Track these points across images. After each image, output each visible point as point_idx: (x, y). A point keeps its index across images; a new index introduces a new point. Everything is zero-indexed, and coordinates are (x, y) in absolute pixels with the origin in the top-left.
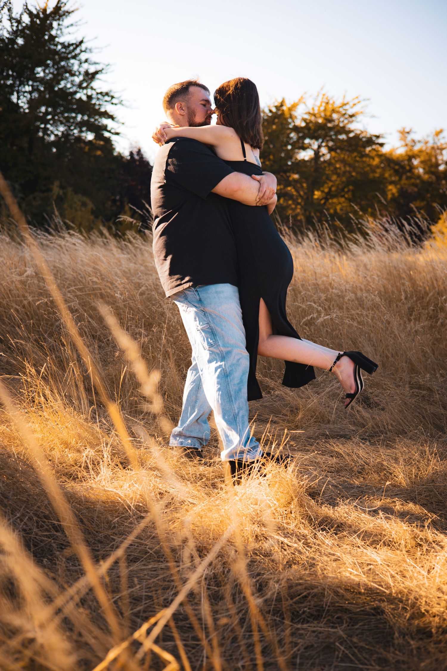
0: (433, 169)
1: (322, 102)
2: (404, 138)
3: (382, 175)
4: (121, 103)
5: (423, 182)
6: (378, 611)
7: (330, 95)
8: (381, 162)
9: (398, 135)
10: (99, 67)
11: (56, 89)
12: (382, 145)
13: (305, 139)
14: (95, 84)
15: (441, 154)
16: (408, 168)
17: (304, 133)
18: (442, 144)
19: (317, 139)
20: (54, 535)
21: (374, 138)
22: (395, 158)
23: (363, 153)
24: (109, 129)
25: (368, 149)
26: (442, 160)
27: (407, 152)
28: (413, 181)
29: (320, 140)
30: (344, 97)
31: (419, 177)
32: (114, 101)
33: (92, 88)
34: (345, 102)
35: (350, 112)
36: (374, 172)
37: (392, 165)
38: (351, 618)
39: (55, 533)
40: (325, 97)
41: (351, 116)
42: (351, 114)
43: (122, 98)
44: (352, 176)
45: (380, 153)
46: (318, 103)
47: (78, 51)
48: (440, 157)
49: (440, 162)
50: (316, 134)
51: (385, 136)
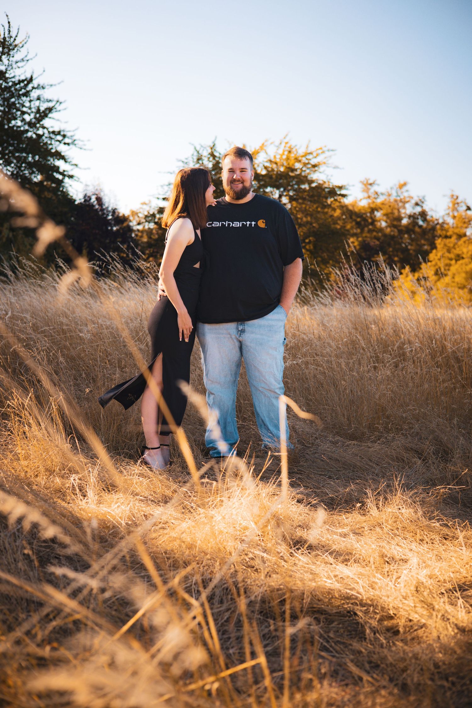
0: (395, 223)
1: (284, 151)
2: (367, 190)
3: (343, 227)
4: (73, 143)
5: (385, 235)
6: (352, 614)
7: (292, 143)
8: (343, 214)
9: (360, 186)
10: (50, 105)
11: (6, 127)
12: (344, 196)
13: (266, 187)
14: (46, 122)
15: (404, 208)
16: (370, 220)
17: (265, 182)
18: (405, 198)
19: (278, 188)
20: (51, 546)
21: (337, 189)
22: (356, 210)
23: (326, 204)
24: (61, 170)
25: (330, 201)
26: (405, 213)
27: (369, 204)
28: (375, 233)
29: (282, 189)
30: (307, 147)
31: (381, 230)
32: (67, 140)
33: (44, 128)
34: (309, 152)
35: (313, 162)
36: (335, 223)
37: (354, 217)
38: (326, 619)
39: (52, 544)
40: (288, 145)
41: (314, 166)
42: (313, 164)
43: (74, 138)
44: (314, 227)
45: (343, 204)
46: (280, 151)
47: (29, 87)
48: (402, 211)
49: (403, 215)
50: (277, 183)
51: (347, 187)
